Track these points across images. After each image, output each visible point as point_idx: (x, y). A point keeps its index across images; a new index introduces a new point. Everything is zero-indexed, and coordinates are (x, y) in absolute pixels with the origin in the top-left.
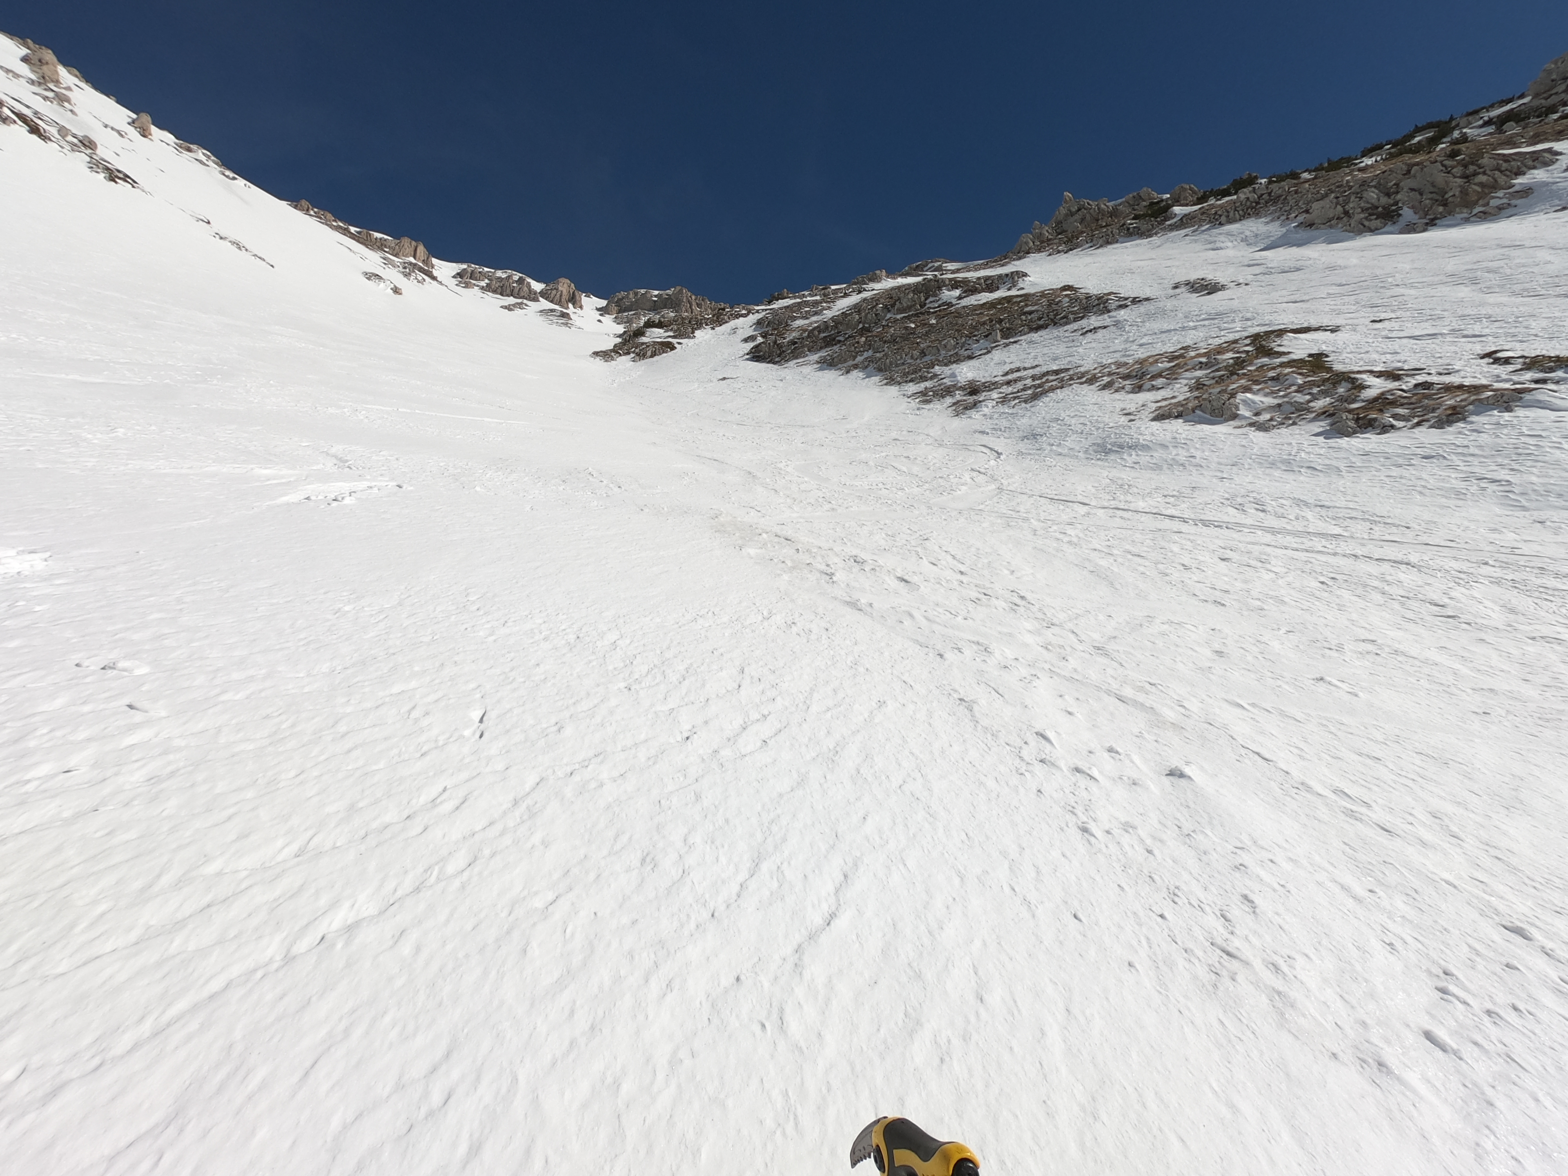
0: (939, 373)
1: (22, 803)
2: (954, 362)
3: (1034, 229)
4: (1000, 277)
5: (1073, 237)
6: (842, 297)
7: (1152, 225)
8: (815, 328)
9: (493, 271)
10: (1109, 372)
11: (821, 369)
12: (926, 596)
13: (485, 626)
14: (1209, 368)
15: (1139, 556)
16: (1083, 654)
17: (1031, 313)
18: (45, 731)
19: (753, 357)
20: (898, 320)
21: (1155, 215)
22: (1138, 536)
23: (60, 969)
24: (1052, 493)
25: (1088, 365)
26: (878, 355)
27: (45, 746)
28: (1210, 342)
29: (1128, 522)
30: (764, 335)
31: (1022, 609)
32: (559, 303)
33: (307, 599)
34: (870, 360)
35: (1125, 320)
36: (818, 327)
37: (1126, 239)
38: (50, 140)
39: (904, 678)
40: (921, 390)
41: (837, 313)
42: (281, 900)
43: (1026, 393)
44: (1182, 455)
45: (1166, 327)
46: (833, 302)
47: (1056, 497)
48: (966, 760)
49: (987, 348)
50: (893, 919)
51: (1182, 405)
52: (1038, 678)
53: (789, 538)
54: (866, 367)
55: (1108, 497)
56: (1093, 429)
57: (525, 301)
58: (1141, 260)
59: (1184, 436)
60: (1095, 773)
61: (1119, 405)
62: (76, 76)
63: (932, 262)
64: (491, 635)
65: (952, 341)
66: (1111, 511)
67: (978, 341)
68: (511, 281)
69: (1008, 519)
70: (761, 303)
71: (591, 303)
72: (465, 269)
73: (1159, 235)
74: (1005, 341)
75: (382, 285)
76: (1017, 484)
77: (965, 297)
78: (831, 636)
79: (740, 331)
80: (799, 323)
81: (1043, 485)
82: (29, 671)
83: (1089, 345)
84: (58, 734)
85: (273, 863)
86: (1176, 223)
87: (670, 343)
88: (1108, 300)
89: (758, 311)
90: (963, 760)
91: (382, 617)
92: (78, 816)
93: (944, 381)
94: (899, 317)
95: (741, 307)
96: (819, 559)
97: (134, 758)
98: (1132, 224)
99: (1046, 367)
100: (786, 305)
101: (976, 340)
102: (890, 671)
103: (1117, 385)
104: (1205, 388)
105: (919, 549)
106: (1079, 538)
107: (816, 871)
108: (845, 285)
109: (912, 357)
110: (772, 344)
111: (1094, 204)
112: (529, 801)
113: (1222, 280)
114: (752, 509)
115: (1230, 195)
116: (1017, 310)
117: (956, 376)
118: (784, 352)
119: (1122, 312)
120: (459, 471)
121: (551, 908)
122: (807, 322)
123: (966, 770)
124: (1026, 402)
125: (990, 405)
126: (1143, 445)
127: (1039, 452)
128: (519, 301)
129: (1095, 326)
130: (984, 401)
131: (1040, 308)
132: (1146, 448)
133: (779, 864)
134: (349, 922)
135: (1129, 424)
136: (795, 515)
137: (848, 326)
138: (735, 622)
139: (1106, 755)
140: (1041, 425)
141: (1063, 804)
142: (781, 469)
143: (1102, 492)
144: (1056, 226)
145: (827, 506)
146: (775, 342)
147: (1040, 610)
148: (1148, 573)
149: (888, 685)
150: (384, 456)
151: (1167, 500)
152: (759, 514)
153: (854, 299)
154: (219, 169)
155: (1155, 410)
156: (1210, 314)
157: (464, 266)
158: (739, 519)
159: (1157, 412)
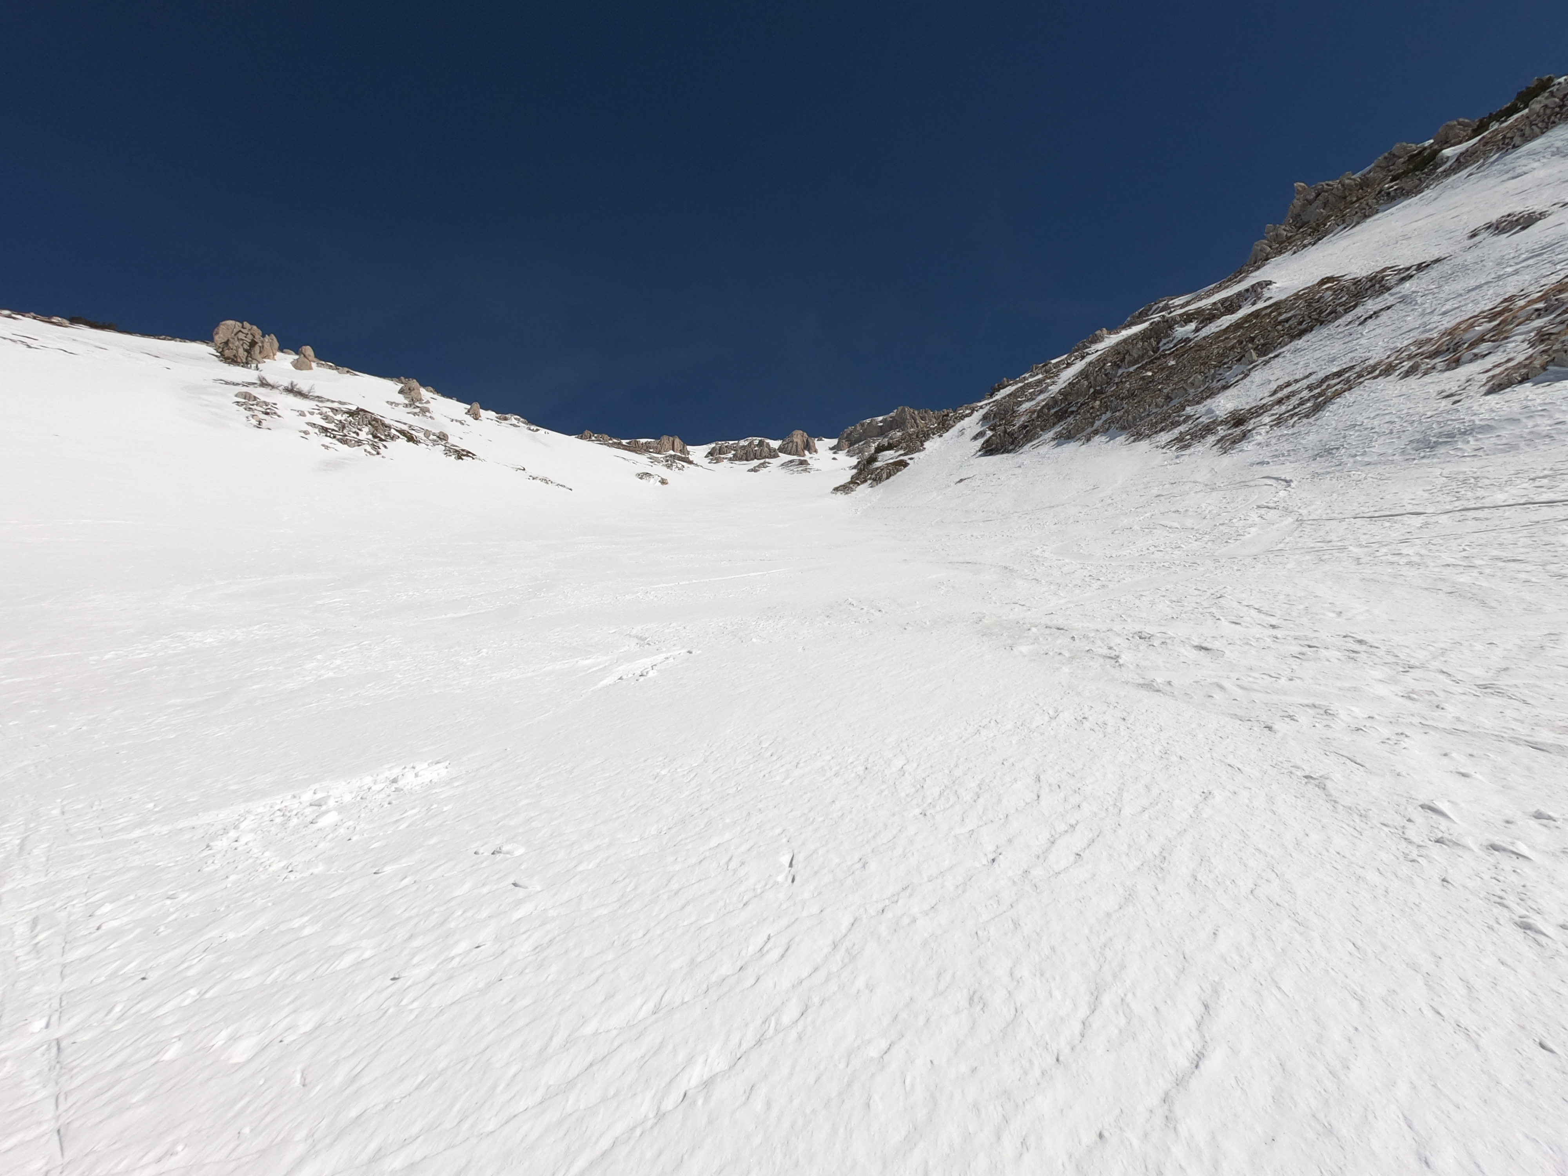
0: (1192, 414)
1: (451, 978)
2: (1207, 397)
3: (1268, 233)
4: (1239, 294)
5: (1318, 225)
6: (1065, 368)
7: (1420, 179)
8: (1043, 407)
9: (736, 442)
10: (1409, 355)
11: (1058, 445)
12: (1234, 662)
13: (780, 771)
14: (1553, 312)
15: (1514, 561)
16: (1464, 697)
17: (1287, 320)
18: (460, 913)
19: (986, 452)
20: (1132, 373)
21: (1419, 167)
22: (1507, 537)
23: (490, 1128)
24: (1369, 511)
25: (1378, 354)
26: (1118, 414)
27: (461, 926)
28: (1543, 283)
29: (1487, 522)
30: (993, 428)
31: (1364, 656)
32: (796, 453)
33: (632, 769)
34: (1110, 422)
35: (1414, 292)
36: (1046, 404)
37: (1389, 205)
38: (420, 442)
39: (1229, 761)
40: (1175, 436)
41: (1064, 386)
42: (647, 1058)
43: (1304, 407)
44: (1544, 424)
45: (1473, 283)
46: (1056, 376)
47: (1377, 514)
48: (1331, 850)
49: (1243, 372)
50: (1278, 1058)
51: (1525, 366)
52: (1407, 736)
53: (1061, 627)
54: (1108, 430)
55: (1448, 499)
56: (1405, 424)
57: (767, 460)
58: (1416, 221)
59: (1538, 401)
60: (1523, 849)
61: (1433, 390)
62: (431, 391)
63: (1156, 304)
64: (787, 777)
65: (1199, 377)
66: (1458, 514)
67: (1230, 368)
68: (753, 446)
69: (1318, 553)
70: (983, 399)
71: (824, 445)
72: (714, 448)
73: (1432, 187)
74: (1264, 358)
75: (652, 480)
76: (1320, 511)
77: (1202, 327)
78: (1129, 726)
79: (966, 432)
80: (1026, 406)
81: (1356, 504)
82: (445, 863)
83: (1373, 334)
84: (469, 914)
85: (636, 1021)
86: (1451, 166)
87: (902, 461)
88: (1383, 278)
89: (981, 407)
90: (1328, 851)
91: (692, 776)
92: (489, 986)
93: (1201, 420)
94: (1132, 369)
95: (964, 408)
96: (1099, 642)
97: (522, 931)
98: (1392, 187)
99: (1323, 371)
100: (1008, 393)
101: (1228, 367)
102: (1209, 756)
103: (1423, 367)
104: (1553, 337)
105: (1214, 610)
106: (1421, 555)
107: (1169, 1002)
108: (1066, 356)
109: (1157, 406)
110: (1002, 434)
111: (1335, 183)
112: (847, 943)
113: (1538, 208)
114: (1015, 605)
115: (1518, 110)
116: (1270, 322)
117: (1213, 412)
118: (1016, 438)
119: (1407, 284)
120: (736, 627)
121: (886, 1057)
122: (1033, 403)
123: (1334, 862)
124: (1307, 416)
125: (1263, 431)
126: (1482, 427)
127: (1340, 468)
128: (762, 461)
129: (1375, 310)
130: (1254, 429)
131: (1298, 312)
132: (1487, 428)
133: (1123, 995)
134: (705, 1078)
135: (1455, 406)
136: (1063, 601)
137: (1078, 394)
138: (1021, 728)
139: (1534, 823)
140: (1334, 438)
141: (1483, 894)
142: (1038, 556)
143: (1439, 494)
144: (1293, 221)
145: (1096, 585)
146: (1005, 432)
147: (1388, 652)
148: (1534, 579)
149: (1211, 772)
150: (673, 627)
151: (1537, 483)
152: (1024, 608)
153: (1079, 366)
154: (527, 426)
155: (1488, 382)
156: (1533, 251)
157: (713, 445)
158: (1004, 618)
159: (1491, 383)
